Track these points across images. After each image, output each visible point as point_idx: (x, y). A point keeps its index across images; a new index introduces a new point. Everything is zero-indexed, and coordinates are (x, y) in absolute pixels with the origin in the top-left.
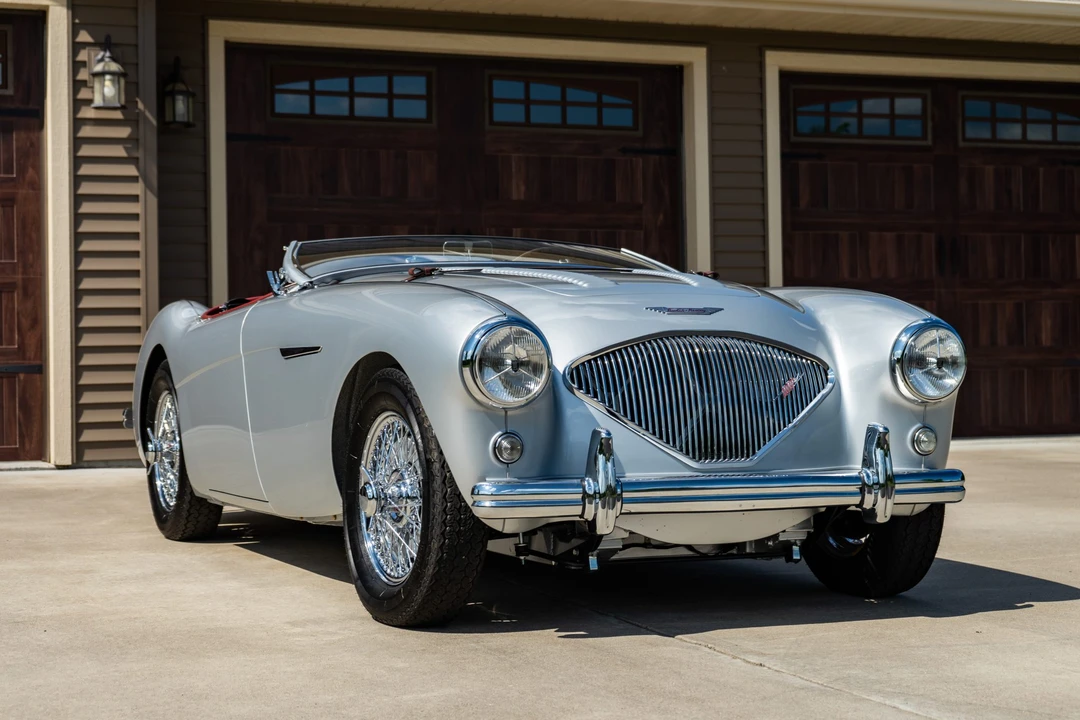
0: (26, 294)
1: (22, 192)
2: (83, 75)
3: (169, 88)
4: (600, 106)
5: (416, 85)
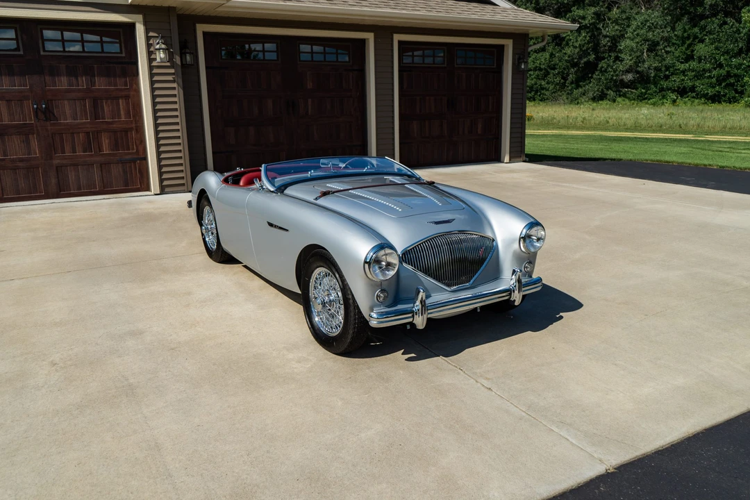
0: (137, 131)
1: (132, 93)
2: (152, 49)
3: (183, 51)
4: (337, 54)
5: (272, 47)
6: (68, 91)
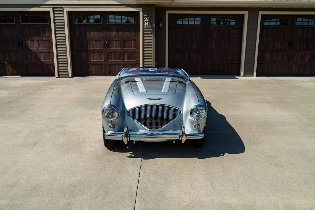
0: (137, 53)
1: (137, 38)
2: (144, 21)
3: (158, 22)
5: (199, 19)
6: (115, 37)
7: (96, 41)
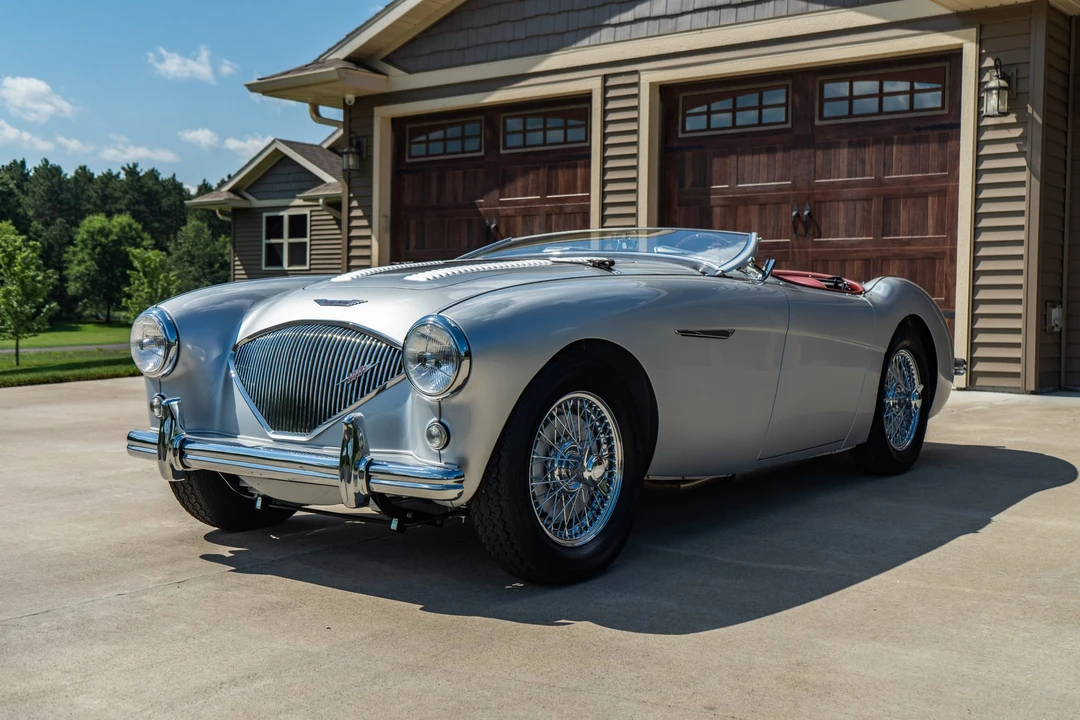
0: (952, 260)
2: (983, 93)
6: (846, 185)
7: (763, 205)
